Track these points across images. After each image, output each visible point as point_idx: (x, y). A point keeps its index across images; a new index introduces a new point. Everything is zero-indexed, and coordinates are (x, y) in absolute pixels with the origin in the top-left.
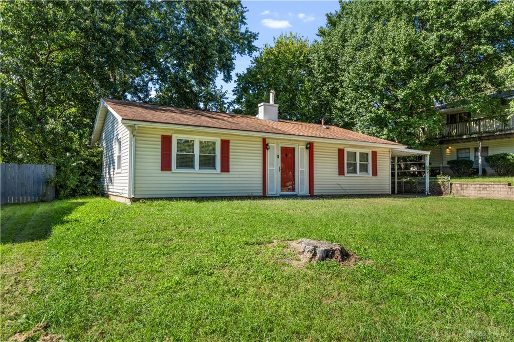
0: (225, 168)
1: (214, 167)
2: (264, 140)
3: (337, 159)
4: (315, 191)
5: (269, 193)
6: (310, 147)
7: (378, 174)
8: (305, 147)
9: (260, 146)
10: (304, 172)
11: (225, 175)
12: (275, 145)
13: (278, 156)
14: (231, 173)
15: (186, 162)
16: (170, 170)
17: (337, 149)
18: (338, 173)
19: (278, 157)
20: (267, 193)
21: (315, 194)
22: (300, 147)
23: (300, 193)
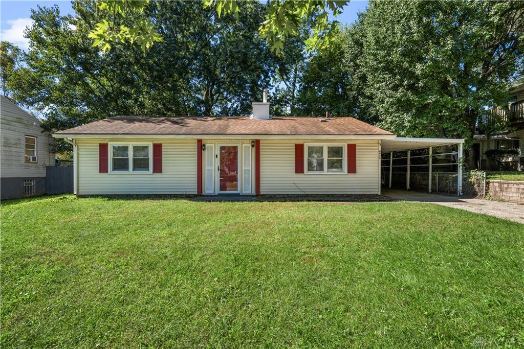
0: (158, 168)
1: (147, 168)
2: (200, 141)
3: (294, 156)
4: (261, 191)
5: (206, 192)
6: (256, 144)
7: (357, 170)
8: (250, 145)
9: (194, 147)
10: (249, 171)
11: (158, 175)
12: (213, 145)
13: (217, 155)
14: (163, 173)
15: (121, 165)
16: (107, 172)
17: (294, 145)
18: (294, 171)
19: (217, 157)
20: (203, 192)
21: (261, 193)
22: (244, 145)
23: (244, 192)
